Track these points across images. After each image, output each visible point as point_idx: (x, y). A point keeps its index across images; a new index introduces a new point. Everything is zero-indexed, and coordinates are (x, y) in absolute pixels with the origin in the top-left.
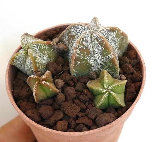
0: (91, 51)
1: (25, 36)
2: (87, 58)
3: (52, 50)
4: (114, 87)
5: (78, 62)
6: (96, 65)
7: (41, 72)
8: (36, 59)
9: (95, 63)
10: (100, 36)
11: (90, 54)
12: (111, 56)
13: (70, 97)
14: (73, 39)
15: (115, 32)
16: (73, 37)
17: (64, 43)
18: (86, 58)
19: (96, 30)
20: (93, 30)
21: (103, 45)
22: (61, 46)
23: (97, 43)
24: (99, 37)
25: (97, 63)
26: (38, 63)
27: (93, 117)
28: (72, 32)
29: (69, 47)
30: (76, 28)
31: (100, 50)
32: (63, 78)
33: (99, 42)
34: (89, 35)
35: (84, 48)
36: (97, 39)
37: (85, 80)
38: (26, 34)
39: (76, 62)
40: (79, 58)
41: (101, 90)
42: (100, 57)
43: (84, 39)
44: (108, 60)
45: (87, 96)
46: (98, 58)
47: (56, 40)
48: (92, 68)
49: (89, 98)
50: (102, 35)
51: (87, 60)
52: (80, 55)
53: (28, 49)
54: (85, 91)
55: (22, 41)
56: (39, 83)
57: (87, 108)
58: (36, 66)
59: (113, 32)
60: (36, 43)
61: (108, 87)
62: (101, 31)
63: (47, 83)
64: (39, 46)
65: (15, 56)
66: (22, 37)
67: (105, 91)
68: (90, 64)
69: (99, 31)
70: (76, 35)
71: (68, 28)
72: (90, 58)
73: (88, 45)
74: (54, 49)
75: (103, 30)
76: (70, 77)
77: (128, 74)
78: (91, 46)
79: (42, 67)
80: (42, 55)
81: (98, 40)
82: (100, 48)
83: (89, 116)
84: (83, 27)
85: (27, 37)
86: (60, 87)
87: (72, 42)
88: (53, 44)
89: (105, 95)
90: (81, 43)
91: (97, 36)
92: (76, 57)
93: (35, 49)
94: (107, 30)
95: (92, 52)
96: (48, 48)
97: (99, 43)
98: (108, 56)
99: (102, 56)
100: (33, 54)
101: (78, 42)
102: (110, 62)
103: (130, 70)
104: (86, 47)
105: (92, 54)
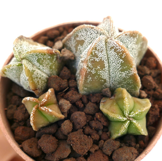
0: (106, 63)
1: (19, 41)
2: (101, 73)
3: (55, 59)
4: (137, 115)
5: (89, 78)
6: (111, 80)
7: (41, 89)
8: (33, 74)
9: (110, 78)
10: (119, 45)
11: (105, 68)
12: (133, 72)
13: (79, 126)
14: (82, 45)
15: (135, 38)
16: (82, 42)
17: (70, 49)
18: (99, 72)
19: (112, 35)
20: (107, 34)
21: (123, 57)
22: (66, 54)
23: (114, 53)
24: (117, 46)
25: (113, 78)
26: (37, 78)
27: (109, 153)
28: (80, 36)
29: (76, 55)
30: (86, 31)
31: (118, 63)
32: (70, 98)
33: (116, 52)
34: (104, 42)
35: (97, 60)
36: (114, 48)
37: (97, 99)
38: (21, 38)
39: (86, 79)
40: (90, 73)
41: (121, 118)
42: (118, 71)
43: (98, 49)
44: (128, 76)
45: (100, 122)
46: (115, 72)
47: (59, 44)
48: (106, 83)
49: (103, 125)
50: (121, 44)
51: (101, 75)
52: (92, 69)
53: (22, 59)
54: (98, 116)
55: (14, 49)
56: (38, 108)
57: (100, 139)
58: (33, 83)
59: (134, 37)
60: (33, 53)
61: (129, 114)
62: (119, 37)
63: (49, 109)
64: (37, 55)
65: (6, 68)
66: (14, 42)
67: (125, 119)
68: (103, 79)
69: (117, 36)
70: (86, 40)
71: (74, 31)
72: (104, 72)
73: (102, 55)
74: (57, 58)
75: (121, 35)
76: (78, 96)
77: (149, 90)
78: (106, 57)
79: (42, 82)
80: (41, 67)
81: (115, 50)
82: (118, 60)
83: (104, 151)
84: (95, 30)
85: (22, 42)
86: (66, 111)
87: (80, 49)
88: (55, 52)
89: (126, 125)
90: (93, 54)
91: (114, 44)
92: (86, 72)
93: (33, 59)
94: (126, 35)
95: (107, 65)
96: (49, 57)
97: (118, 54)
98: (128, 71)
99: (120, 71)
100: (30, 67)
101: (90, 53)
102: (130, 78)
103: (152, 85)
104: (100, 58)
105: (108, 67)
